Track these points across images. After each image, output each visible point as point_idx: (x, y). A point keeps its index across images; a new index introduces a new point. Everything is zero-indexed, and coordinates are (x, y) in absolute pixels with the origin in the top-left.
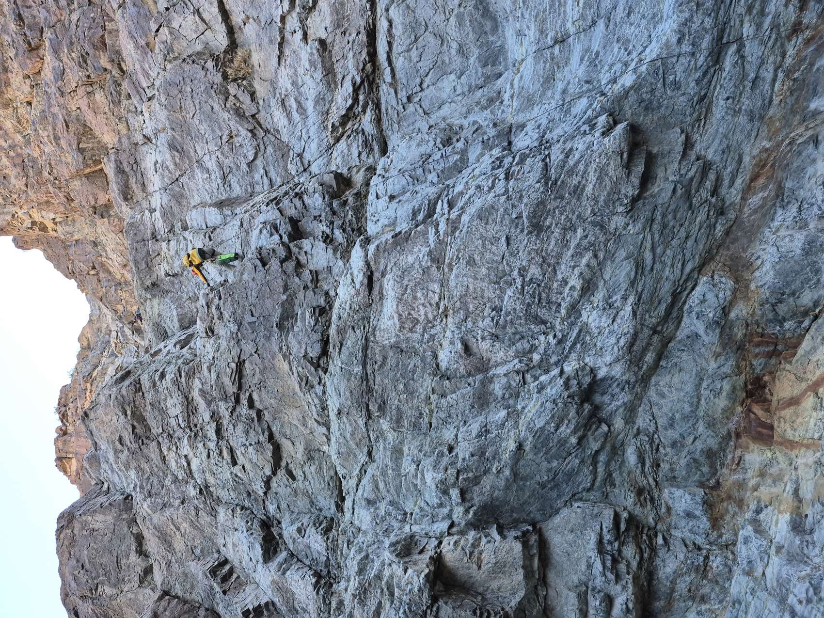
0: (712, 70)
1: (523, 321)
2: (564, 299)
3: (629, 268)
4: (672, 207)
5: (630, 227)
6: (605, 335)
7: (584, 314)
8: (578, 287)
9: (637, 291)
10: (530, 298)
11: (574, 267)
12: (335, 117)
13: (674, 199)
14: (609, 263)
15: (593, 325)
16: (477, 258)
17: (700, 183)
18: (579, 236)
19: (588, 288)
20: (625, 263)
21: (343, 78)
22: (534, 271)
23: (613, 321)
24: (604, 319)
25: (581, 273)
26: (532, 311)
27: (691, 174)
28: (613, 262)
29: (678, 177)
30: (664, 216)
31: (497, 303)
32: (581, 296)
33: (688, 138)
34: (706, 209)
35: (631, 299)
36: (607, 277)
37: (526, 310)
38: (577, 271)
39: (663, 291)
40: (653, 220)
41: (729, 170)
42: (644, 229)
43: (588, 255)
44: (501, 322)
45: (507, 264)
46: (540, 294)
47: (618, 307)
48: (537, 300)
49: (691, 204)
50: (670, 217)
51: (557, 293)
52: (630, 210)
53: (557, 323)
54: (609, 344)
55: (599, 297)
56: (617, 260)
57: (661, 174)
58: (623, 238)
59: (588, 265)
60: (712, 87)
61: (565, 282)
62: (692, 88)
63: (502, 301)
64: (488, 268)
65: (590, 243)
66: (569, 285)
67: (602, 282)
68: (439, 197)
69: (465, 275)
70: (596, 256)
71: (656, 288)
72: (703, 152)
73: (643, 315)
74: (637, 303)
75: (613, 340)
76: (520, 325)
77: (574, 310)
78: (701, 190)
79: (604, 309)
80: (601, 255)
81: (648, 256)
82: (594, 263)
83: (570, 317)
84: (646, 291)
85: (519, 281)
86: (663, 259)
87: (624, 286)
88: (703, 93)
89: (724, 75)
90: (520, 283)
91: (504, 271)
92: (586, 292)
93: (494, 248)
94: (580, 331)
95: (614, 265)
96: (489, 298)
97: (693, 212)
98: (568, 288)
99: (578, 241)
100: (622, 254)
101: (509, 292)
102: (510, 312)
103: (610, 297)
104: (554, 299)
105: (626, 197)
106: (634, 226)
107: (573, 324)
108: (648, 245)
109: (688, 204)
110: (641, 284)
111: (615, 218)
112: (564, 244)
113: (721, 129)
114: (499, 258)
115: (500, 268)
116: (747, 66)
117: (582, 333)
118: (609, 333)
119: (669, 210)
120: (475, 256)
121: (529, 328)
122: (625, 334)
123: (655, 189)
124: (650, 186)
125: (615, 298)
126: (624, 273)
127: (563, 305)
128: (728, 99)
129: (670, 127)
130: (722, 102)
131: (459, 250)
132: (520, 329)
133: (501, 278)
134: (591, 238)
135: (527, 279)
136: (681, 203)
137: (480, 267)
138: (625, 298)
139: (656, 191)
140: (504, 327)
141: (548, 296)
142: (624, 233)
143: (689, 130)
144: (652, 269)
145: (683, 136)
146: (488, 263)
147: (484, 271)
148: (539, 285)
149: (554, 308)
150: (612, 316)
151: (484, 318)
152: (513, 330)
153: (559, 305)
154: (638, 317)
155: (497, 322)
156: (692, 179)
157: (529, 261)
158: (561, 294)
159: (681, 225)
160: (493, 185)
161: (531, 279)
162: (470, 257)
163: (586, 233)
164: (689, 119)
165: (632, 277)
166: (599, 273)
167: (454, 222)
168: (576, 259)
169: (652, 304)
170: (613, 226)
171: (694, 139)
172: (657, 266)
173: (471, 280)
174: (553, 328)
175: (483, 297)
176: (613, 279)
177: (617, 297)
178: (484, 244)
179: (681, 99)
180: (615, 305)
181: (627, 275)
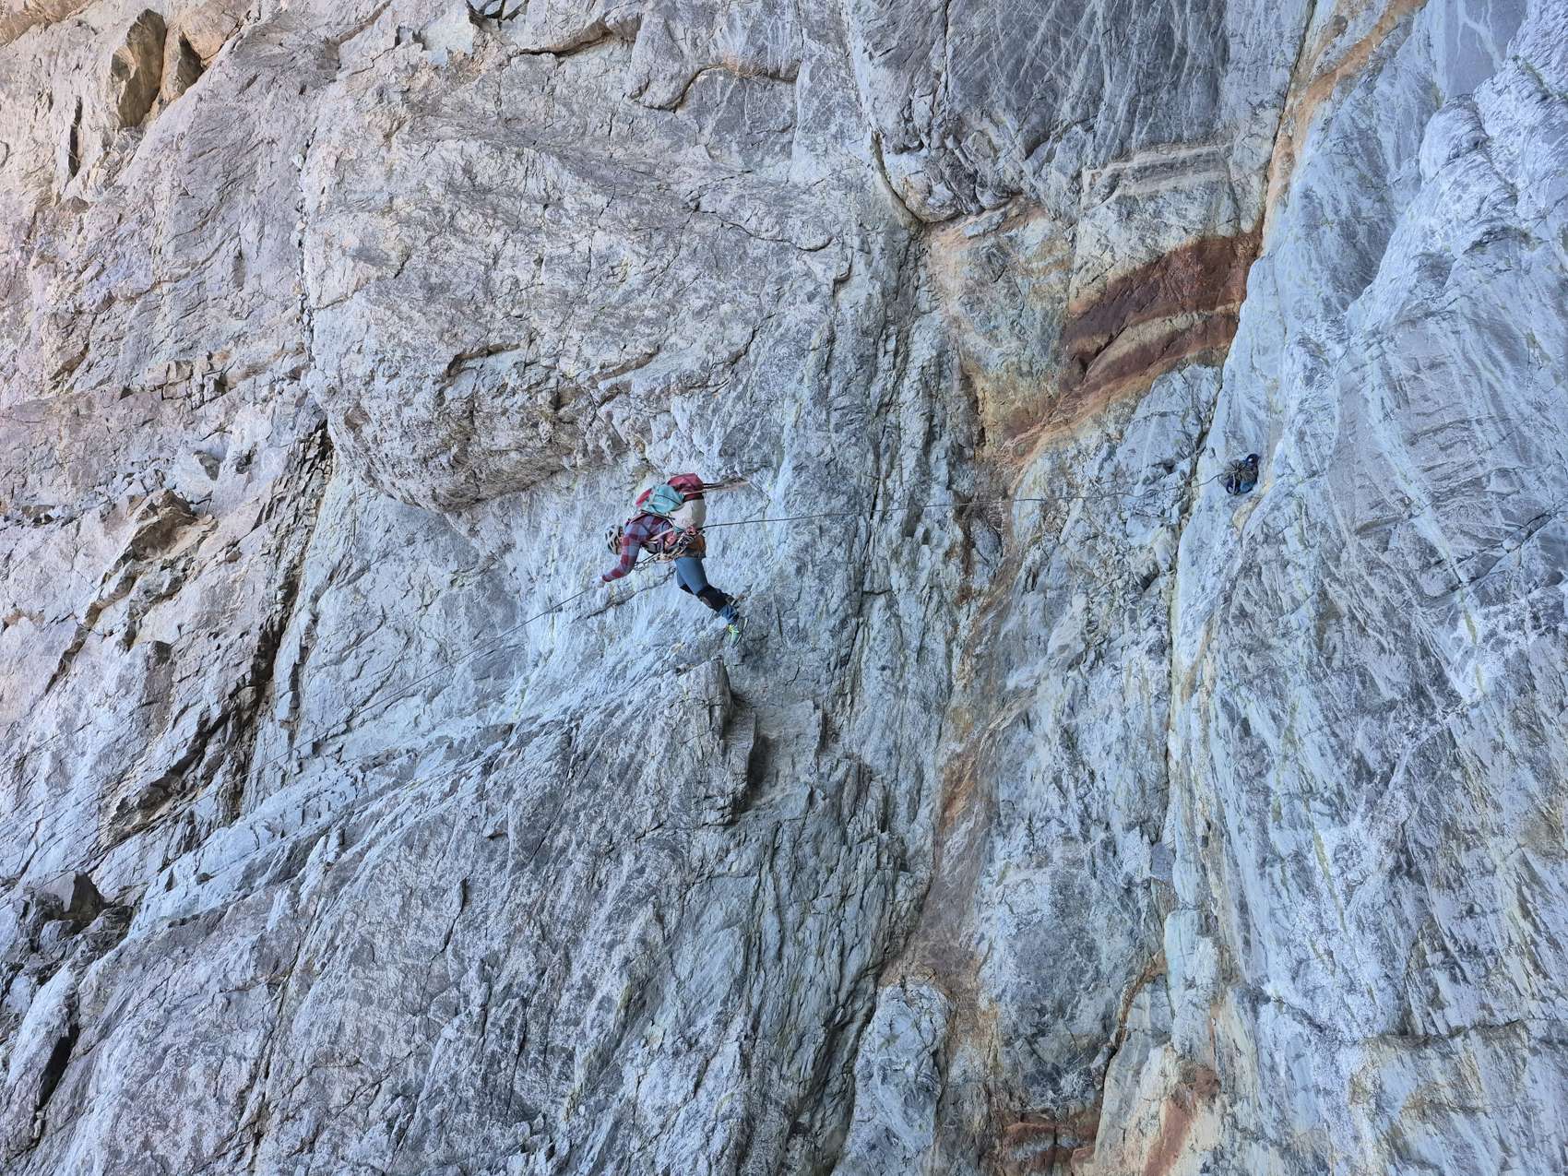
0: (854, 621)
1: (472, 1116)
2: (583, 1035)
3: (731, 947)
4: (810, 830)
5: (732, 856)
6: (677, 1129)
7: (630, 1073)
8: (619, 1000)
9: (749, 1006)
10: (499, 1038)
11: (611, 946)
12: (134, 788)
13: (811, 817)
14: (689, 936)
15: (648, 1103)
16: (381, 943)
17: (857, 798)
18: (625, 874)
19: (640, 1002)
20: (721, 934)
21: (183, 712)
22: (519, 965)
23: (697, 1086)
24: (675, 1077)
25: (627, 960)
26: (501, 1078)
27: (839, 775)
28: (696, 933)
29: (815, 776)
30: (796, 844)
31: (411, 1076)
32: (624, 1026)
33: (826, 721)
34: (873, 848)
35: (737, 1026)
36: (683, 970)
37: (485, 1079)
38: (617, 956)
39: (807, 1012)
40: (775, 851)
41: (904, 786)
42: (759, 864)
43: (645, 914)
44: (412, 1130)
45: (456, 954)
46: (525, 1026)
47: (708, 1047)
48: (515, 1044)
49: (844, 834)
50: (808, 849)
51: (565, 1023)
52: (732, 823)
53: (562, 1114)
54: (685, 1152)
55: (662, 1027)
56: (707, 930)
57: (784, 767)
58: (718, 883)
59: (643, 941)
60: (856, 647)
61: (589, 988)
62: (825, 642)
63: (426, 1065)
64: (405, 971)
65: (648, 886)
66: (599, 996)
67: (674, 984)
68: (325, 831)
69: (339, 994)
70: (660, 919)
71: (790, 1002)
72: (855, 750)
73: (764, 1071)
74: (753, 1033)
75: (695, 1139)
76: (464, 1131)
77: (605, 1064)
78: (860, 813)
79: (676, 1054)
80: (672, 917)
81: (769, 923)
82: (656, 935)
83: (593, 1091)
84: (768, 1007)
85: (477, 996)
86: (800, 936)
87: (721, 990)
88: (843, 652)
89: (873, 634)
90: (479, 1001)
91: (444, 977)
92: (636, 1016)
93: (429, 914)
94: (616, 1125)
95: (700, 941)
96: (392, 1059)
97: (850, 850)
98: (594, 1003)
99: (622, 883)
100: (716, 915)
101: (449, 1032)
102: (440, 1092)
103: (690, 1023)
104: (558, 1042)
105: (722, 793)
106: (740, 855)
107: (601, 1108)
108: (768, 898)
109: (838, 832)
110: (757, 988)
111: (702, 835)
112: (592, 888)
113: (879, 714)
114: (436, 942)
115: (437, 968)
116: (906, 630)
117: (622, 1131)
118: (687, 1120)
119: (806, 834)
120: (378, 940)
121: (486, 1140)
122: (726, 1118)
123: (774, 794)
124: (766, 787)
125: (700, 1024)
126: (720, 959)
127: (579, 1058)
128: (883, 668)
129: (795, 699)
130: (876, 673)
131: (337, 927)
132: (462, 1146)
133: (432, 997)
134: (651, 876)
135: (498, 988)
136: (826, 828)
137: (383, 968)
138: (723, 1023)
139: (778, 798)
140: (418, 1145)
141: (545, 1033)
142: (719, 870)
143: (829, 706)
144: (779, 956)
145: (819, 713)
146: (407, 955)
147: (392, 976)
148: (525, 1002)
149: (556, 1067)
150: (694, 1071)
151: (368, 1124)
152: (441, 1154)
153: (571, 1057)
154: (754, 1071)
155: (402, 1131)
156: (840, 786)
157: (510, 937)
158: (577, 1023)
159: (831, 871)
160: (453, 790)
161: (509, 987)
162: (363, 940)
163: (642, 862)
164: (825, 689)
165: (738, 969)
166: (665, 963)
167: (343, 868)
168: (616, 925)
169: (783, 1042)
170: (696, 853)
171: (838, 724)
172: (789, 951)
173: (352, 1005)
174: (548, 1129)
175: (374, 1057)
176: (698, 975)
177: (706, 1020)
178: (404, 907)
179: (810, 655)
180: (702, 1041)
181: (728, 963)
